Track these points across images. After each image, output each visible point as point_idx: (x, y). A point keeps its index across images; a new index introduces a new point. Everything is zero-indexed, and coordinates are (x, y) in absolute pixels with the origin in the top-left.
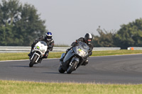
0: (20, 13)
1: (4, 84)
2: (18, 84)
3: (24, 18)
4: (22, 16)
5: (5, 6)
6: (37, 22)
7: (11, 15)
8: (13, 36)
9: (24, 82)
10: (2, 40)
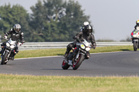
0: (65, 9)
1: (49, 80)
2: (62, 80)
3: (69, 14)
4: (66, 12)
5: (49, 3)
6: (81, 17)
7: (56, 11)
8: (58, 32)
9: (69, 77)
10: (47, 36)
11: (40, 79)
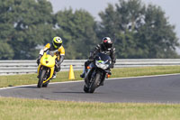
0: (144, 17)
1: (122, 108)
2: (139, 107)
3: (149, 23)
4: (145, 20)
5: (123, 8)
6: (164, 27)
7: (132, 18)
8: (135, 45)
10: (120, 51)
11: (111, 107)
